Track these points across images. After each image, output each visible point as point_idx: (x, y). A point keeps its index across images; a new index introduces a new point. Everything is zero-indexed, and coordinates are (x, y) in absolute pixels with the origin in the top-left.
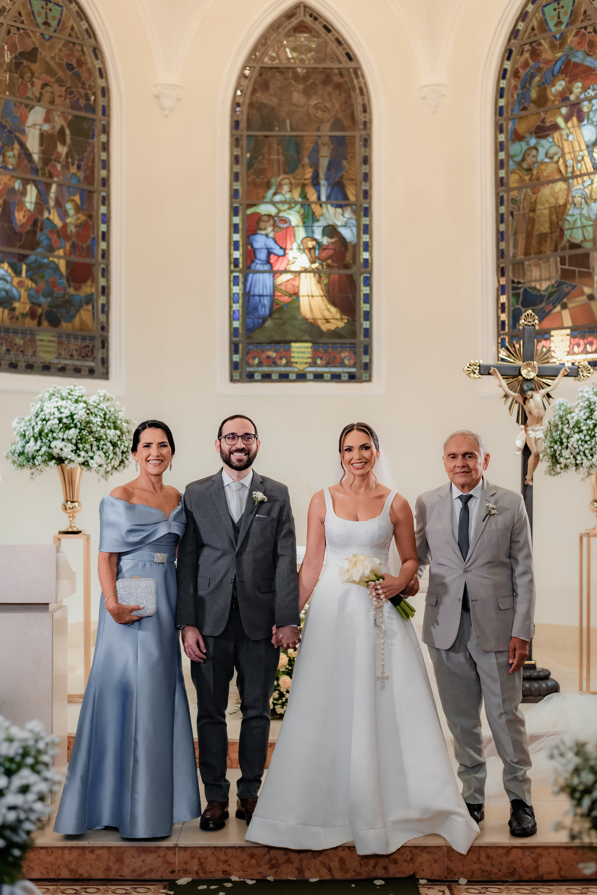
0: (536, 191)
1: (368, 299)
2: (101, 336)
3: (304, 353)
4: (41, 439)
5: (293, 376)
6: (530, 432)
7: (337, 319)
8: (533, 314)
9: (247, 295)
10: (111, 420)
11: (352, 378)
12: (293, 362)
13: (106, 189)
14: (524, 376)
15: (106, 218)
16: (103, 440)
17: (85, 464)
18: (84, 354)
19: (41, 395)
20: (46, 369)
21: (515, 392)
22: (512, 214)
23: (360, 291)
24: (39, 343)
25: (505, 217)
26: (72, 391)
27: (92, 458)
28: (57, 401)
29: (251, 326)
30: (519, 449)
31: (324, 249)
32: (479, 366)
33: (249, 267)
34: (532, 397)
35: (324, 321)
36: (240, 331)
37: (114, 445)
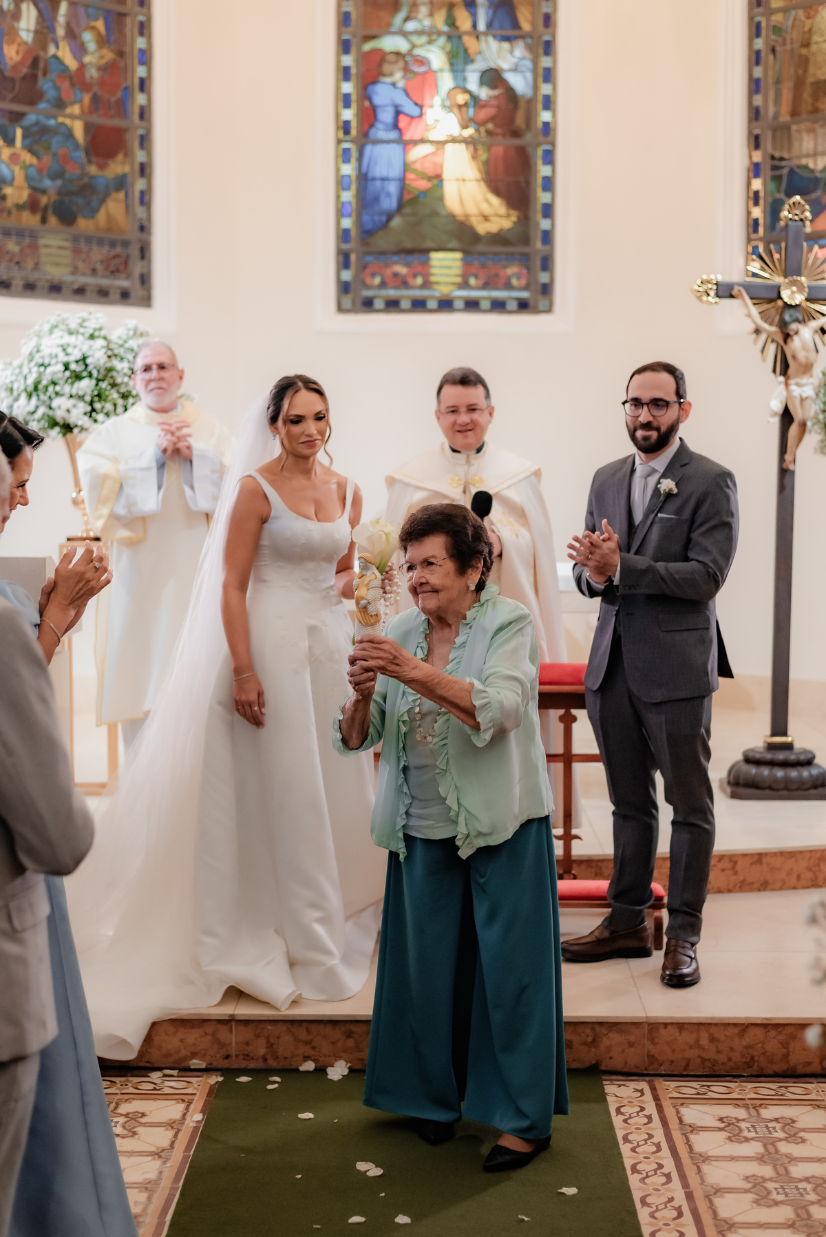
0: (812, 13)
1: (549, 184)
2: (140, 240)
3: (448, 267)
4: (38, 396)
5: (432, 304)
6: (793, 387)
7: (501, 216)
8: (803, 202)
9: (364, 178)
11: (523, 306)
12: (432, 283)
13: (144, 10)
14: (786, 300)
15: (146, 57)
16: (133, 397)
18: (112, 268)
19: (37, 328)
20: (55, 290)
21: (771, 324)
22: (773, 50)
23: (536, 171)
24: (43, 251)
25: (763, 54)
26: (84, 320)
28: (62, 337)
29: (369, 226)
30: (775, 414)
31: (483, 107)
32: (716, 284)
33: (366, 135)
34: (797, 333)
35: (481, 219)
36: (353, 234)
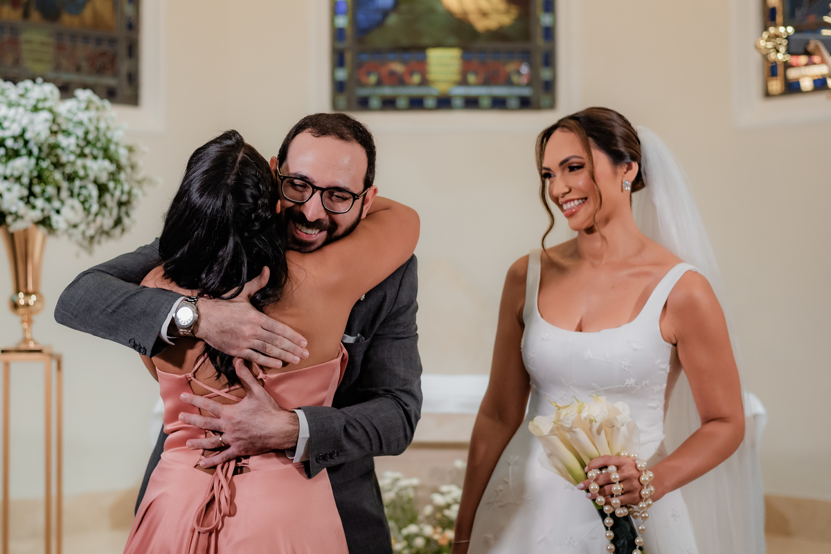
2: (128, 39)
3: (446, 65)
5: (430, 103)
7: (501, 14)
10: (99, 145)
11: (524, 103)
12: (429, 81)
16: (81, 179)
17: (45, 222)
24: (24, 46)
27: (58, 212)
29: (364, 25)
32: (786, 38)
35: (480, 16)
36: (348, 32)
37: (102, 189)
